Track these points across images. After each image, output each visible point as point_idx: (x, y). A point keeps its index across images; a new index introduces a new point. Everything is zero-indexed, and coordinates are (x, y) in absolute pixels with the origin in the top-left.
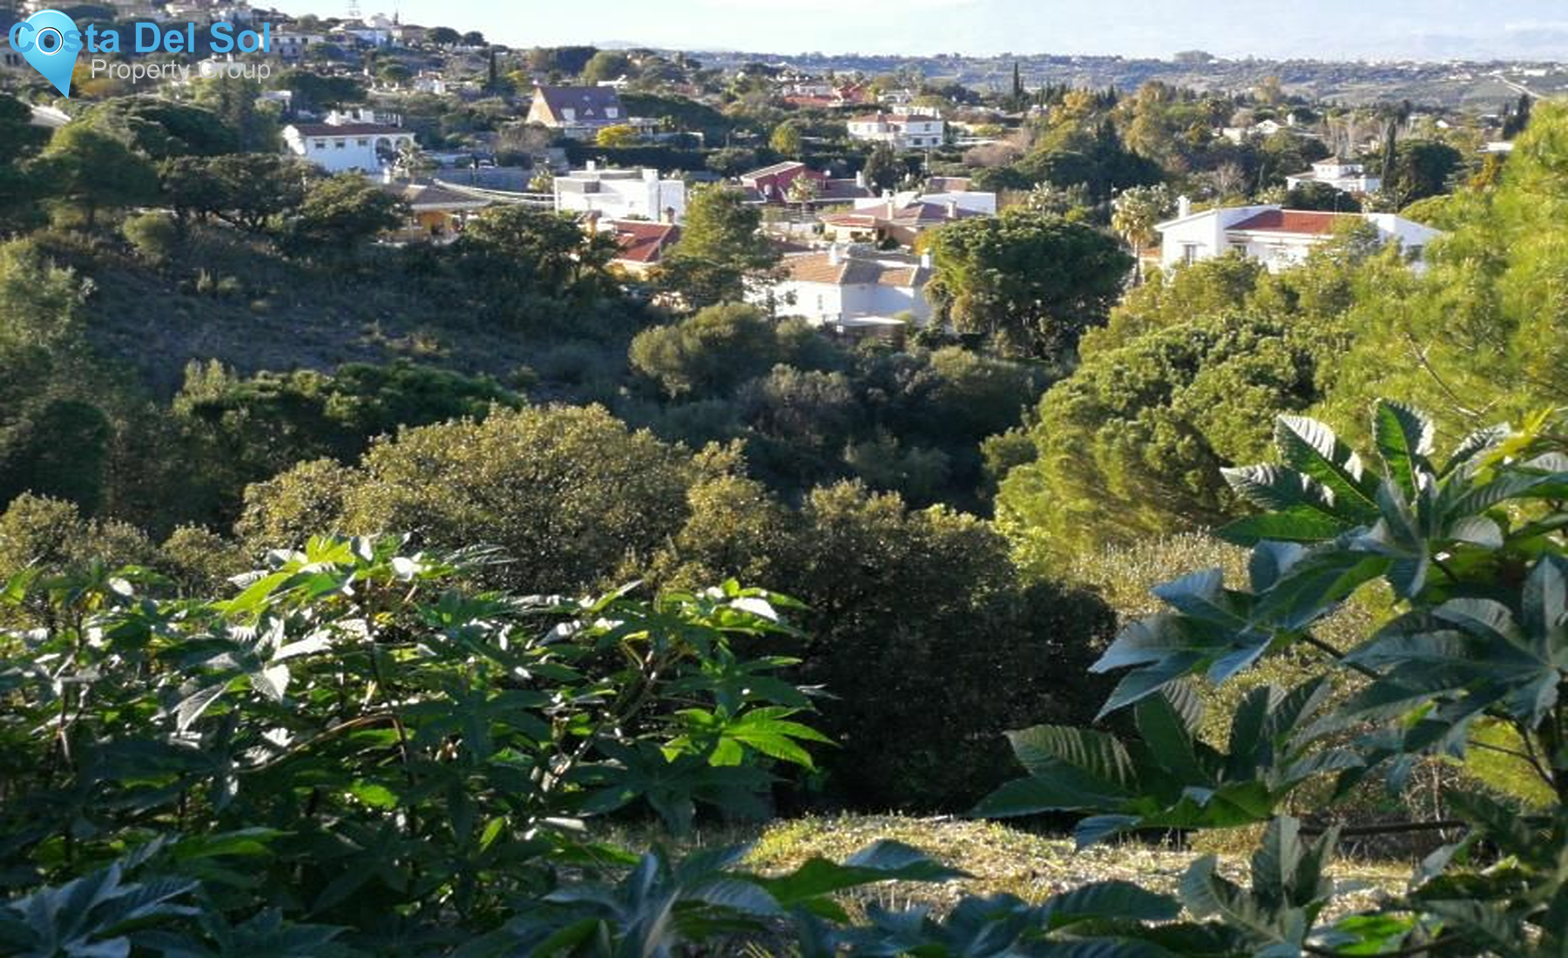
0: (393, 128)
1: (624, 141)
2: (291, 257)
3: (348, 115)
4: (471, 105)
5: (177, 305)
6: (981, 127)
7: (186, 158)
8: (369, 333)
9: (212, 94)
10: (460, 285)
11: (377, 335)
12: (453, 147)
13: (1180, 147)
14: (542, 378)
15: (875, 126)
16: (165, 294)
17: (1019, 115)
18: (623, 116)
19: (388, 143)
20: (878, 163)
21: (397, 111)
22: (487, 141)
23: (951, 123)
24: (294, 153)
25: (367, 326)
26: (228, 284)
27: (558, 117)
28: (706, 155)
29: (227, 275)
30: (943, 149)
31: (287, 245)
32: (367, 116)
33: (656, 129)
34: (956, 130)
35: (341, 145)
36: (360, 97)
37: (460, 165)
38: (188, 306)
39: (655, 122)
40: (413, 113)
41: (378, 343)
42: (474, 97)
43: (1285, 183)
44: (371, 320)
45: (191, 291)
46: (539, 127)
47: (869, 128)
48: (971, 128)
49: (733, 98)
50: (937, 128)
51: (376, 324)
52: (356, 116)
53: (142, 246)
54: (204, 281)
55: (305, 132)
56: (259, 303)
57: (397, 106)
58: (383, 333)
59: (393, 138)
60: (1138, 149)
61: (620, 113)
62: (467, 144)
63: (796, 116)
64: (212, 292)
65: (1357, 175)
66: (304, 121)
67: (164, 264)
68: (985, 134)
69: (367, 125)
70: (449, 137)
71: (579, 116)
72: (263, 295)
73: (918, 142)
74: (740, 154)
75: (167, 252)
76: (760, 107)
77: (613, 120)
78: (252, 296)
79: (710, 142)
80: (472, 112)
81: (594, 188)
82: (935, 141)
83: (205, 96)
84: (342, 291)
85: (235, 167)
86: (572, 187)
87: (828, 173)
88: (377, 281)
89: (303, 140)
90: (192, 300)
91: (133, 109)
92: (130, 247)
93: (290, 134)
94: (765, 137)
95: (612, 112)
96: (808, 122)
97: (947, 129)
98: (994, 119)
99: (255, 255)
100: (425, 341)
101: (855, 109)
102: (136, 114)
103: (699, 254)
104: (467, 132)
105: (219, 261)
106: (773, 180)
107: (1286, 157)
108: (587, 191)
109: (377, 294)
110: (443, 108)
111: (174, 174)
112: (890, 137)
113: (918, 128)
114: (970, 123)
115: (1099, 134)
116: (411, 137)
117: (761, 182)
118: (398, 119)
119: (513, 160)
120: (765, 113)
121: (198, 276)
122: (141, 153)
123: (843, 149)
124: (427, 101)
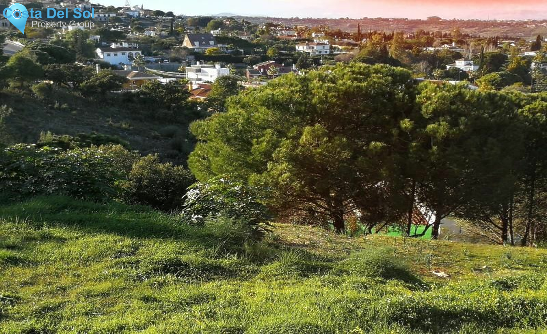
0: (135, 49)
1: (215, 53)
2: (85, 97)
3: (119, 45)
4: (163, 40)
5: (48, 112)
6: (344, 47)
7: (55, 64)
8: (108, 121)
9: (72, 37)
10: (139, 106)
11: (110, 122)
12: (155, 55)
13: (409, 55)
14: (162, 136)
15: (305, 47)
16: (45, 109)
17: (359, 42)
18: (216, 44)
19: (133, 54)
20: (302, 61)
21: (137, 42)
22: (167, 53)
23: (333, 46)
24: (99, 58)
25: (108, 119)
26: (64, 106)
27: (193, 44)
28: (243, 58)
29: (65, 103)
30: (329, 55)
31: (84, 93)
32: (125, 45)
33: (227, 49)
34: (335, 48)
35: (116, 55)
36: (124, 37)
37: (156, 62)
38: (51, 113)
39: (226, 46)
40: (143, 43)
41: (111, 125)
42: (165, 37)
43: (446, 68)
44: (109, 117)
45: (52, 108)
46: (185, 48)
47: (303, 47)
48: (340, 47)
49: (258, 36)
50: (327, 47)
51: (110, 118)
52: (121, 44)
53: (37, 94)
54: (57, 105)
55: (103, 51)
56: (74, 112)
57: (137, 41)
58: (112, 122)
59: (134, 52)
60: (393, 56)
61: (215, 43)
62: (160, 54)
63: (278, 43)
64: (59, 109)
65: (470, 65)
66: (104, 47)
67: (45, 99)
68: (345, 49)
69: (125, 48)
70: (154, 52)
71: (200, 44)
72: (75, 109)
73: (320, 52)
74: (255, 58)
75: (46, 96)
76: (266, 40)
77: (212, 45)
78: (72, 110)
79: (245, 53)
80: (163, 43)
81: (199, 71)
82: (326, 52)
83: (70, 38)
84: (101, 108)
85: (69, 68)
86: (191, 70)
87: (283, 65)
88: (112, 105)
89: (103, 53)
90: (53, 111)
91: (39, 47)
92: (34, 94)
93: (99, 51)
94: (265, 51)
95: (212, 43)
96: (282, 45)
97: (331, 48)
98: (349, 44)
99: (74, 96)
100: (125, 124)
101: (300, 40)
102: (40, 49)
103: (216, 96)
104: (161, 50)
105: (62, 98)
106: (264, 67)
107: (447, 58)
108: (196, 72)
109: (112, 109)
110: (153, 41)
111: (50, 70)
112: (310, 51)
113: (320, 48)
114: (340, 45)
115: (381, 50)
116: (140, 52)
117: (260, 68)
118: (137, 46)
119: (175, 60)
120: (267, 42)
121: (55, 103)
122: (38, 64)
123: (292, 55)
124: (147, 39)
